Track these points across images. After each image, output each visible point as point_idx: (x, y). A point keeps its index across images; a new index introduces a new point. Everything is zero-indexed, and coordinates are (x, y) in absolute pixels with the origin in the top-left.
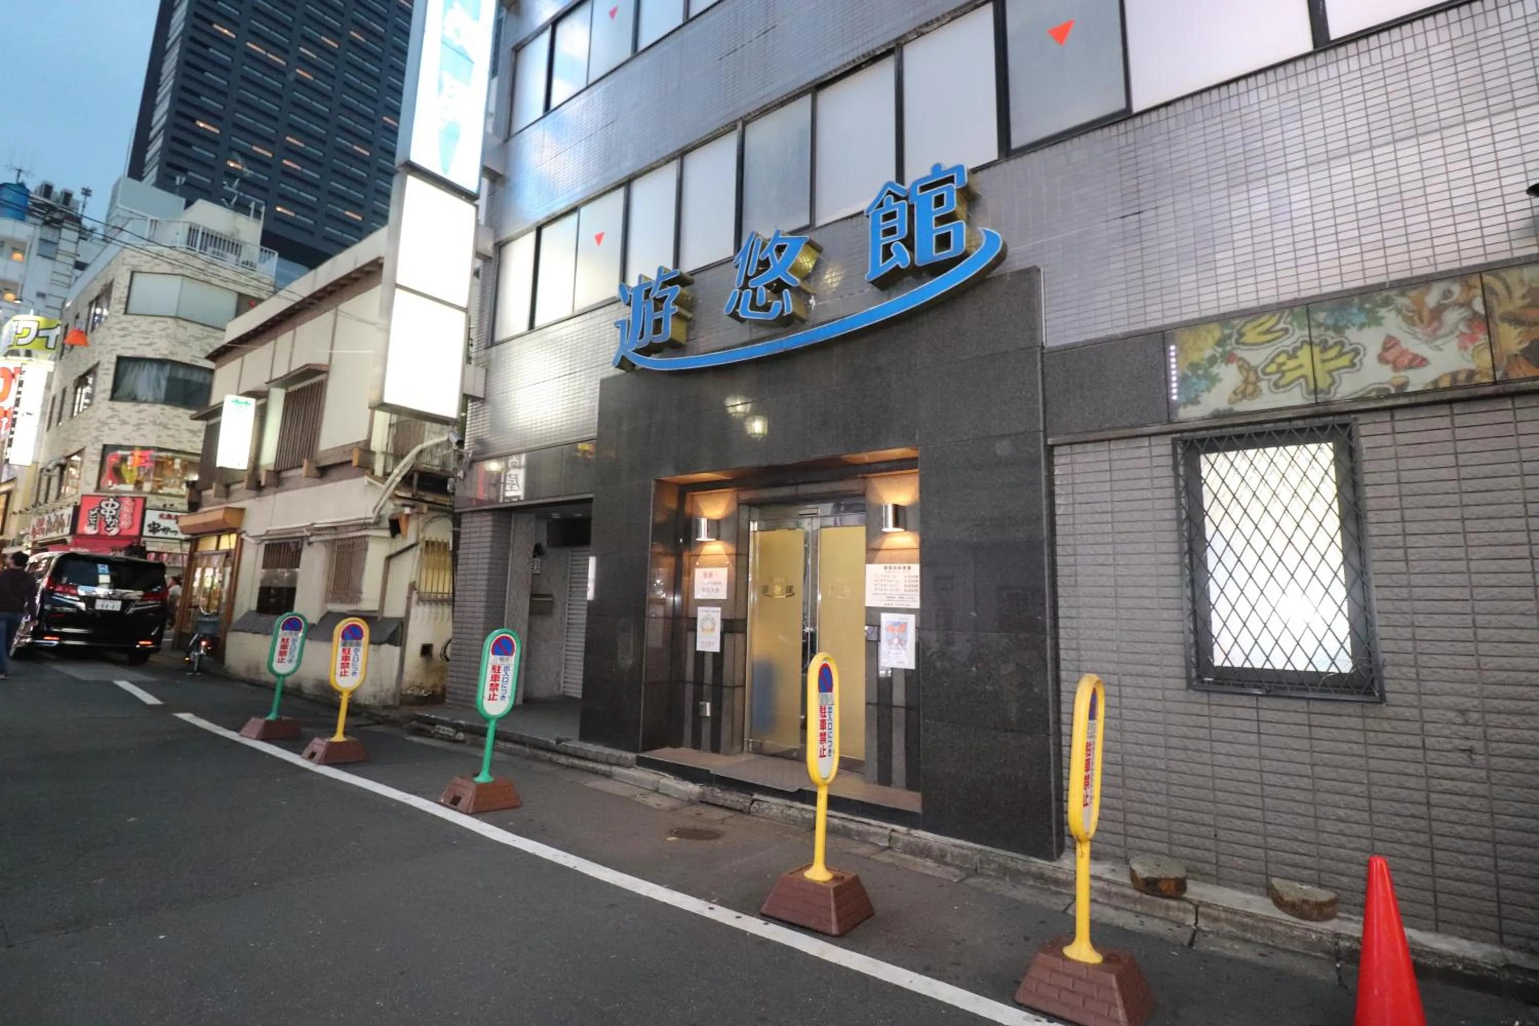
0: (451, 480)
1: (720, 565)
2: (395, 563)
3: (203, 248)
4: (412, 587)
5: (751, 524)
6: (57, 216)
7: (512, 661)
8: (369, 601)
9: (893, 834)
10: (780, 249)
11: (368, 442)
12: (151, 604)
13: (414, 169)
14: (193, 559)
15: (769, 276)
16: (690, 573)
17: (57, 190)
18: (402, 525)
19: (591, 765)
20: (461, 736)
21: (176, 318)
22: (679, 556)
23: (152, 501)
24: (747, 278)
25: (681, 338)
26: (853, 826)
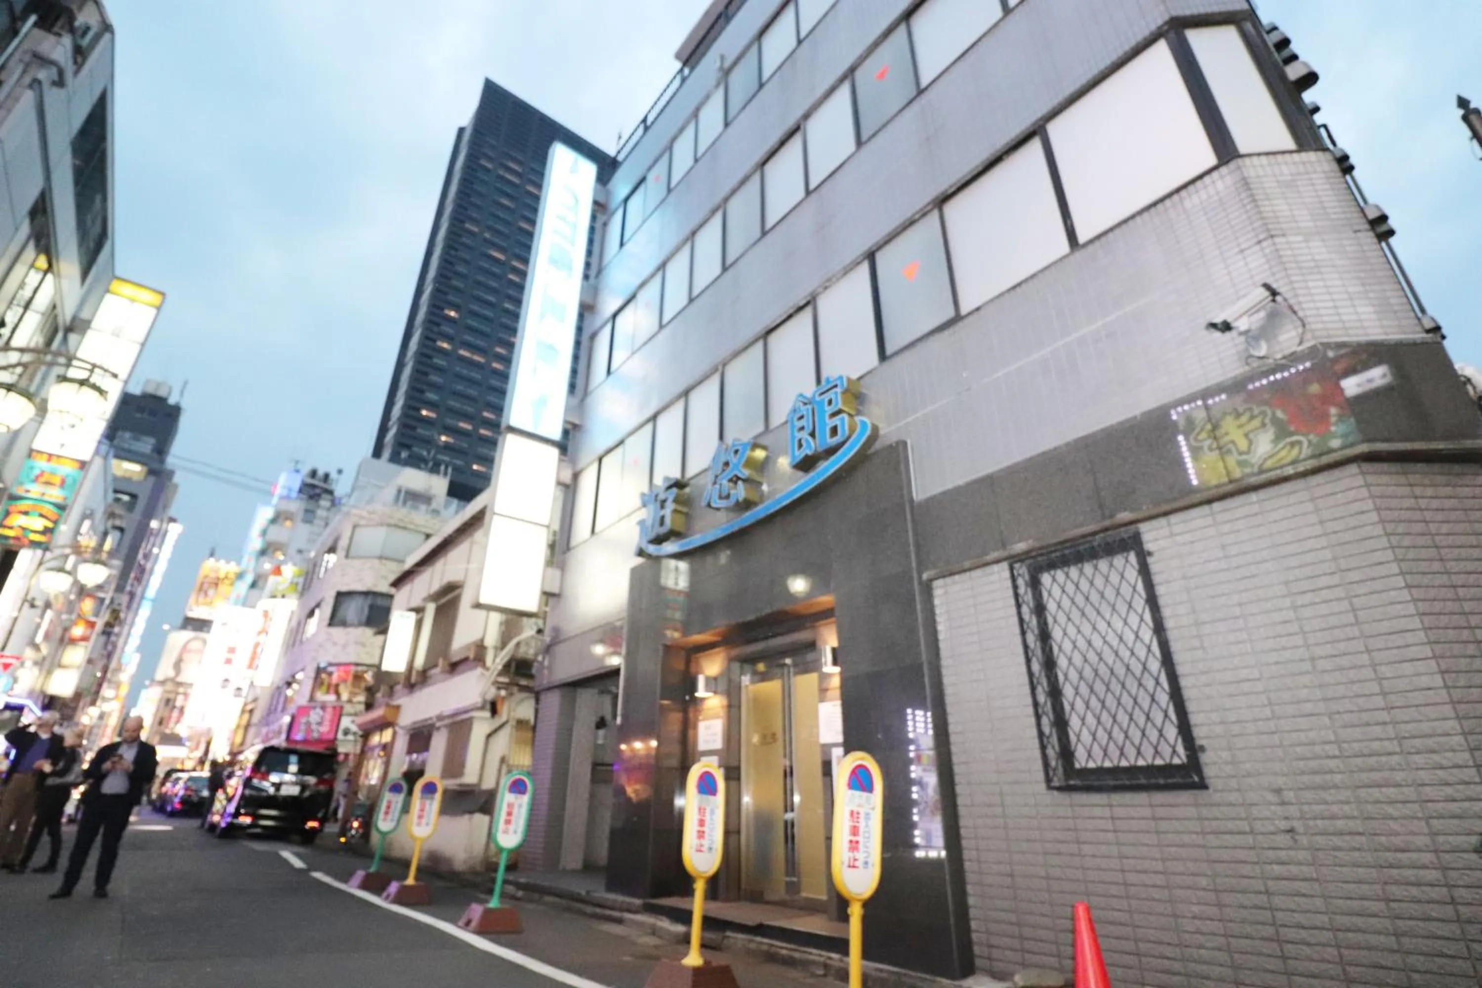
0: (535, 664)
1: (717, 717)
2: (493, 740)
3: (405, 503)
4: (503, 760)
5: (743, 678)
6: (318, 491)
7: (525, 799)
8: (470, 777)
9: (828, 962)
10: (736, 452)
11: (482, 640)
12: (322, 788)
13: (512, 430)
14: (362, 756)
15: (730, 473)
16: (695, 727)
17: (321, 473)
18: (499, 707)
19: (608, 912)
20: (520, 894)
21: (381, 558)
22: (685, 712)
23: (348, 708)
24: (716, 477)
25: (680, 528)
26: (797, 955)
